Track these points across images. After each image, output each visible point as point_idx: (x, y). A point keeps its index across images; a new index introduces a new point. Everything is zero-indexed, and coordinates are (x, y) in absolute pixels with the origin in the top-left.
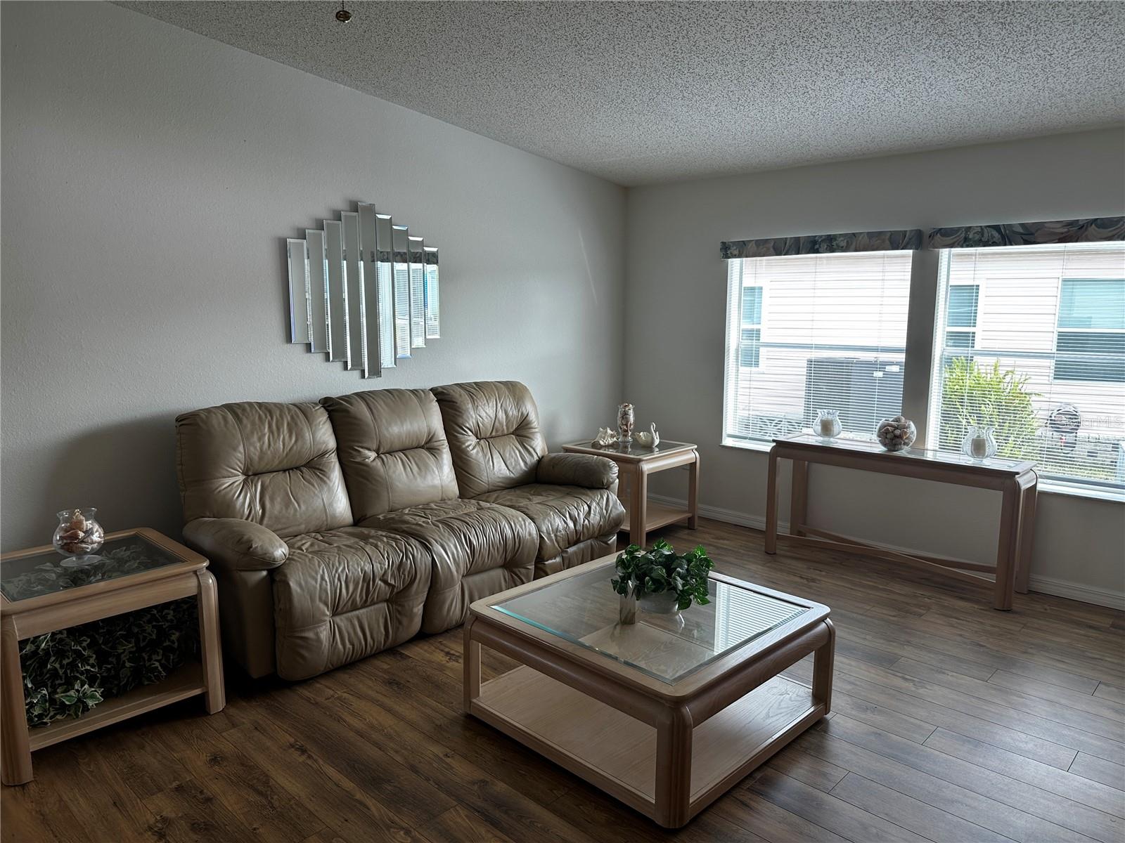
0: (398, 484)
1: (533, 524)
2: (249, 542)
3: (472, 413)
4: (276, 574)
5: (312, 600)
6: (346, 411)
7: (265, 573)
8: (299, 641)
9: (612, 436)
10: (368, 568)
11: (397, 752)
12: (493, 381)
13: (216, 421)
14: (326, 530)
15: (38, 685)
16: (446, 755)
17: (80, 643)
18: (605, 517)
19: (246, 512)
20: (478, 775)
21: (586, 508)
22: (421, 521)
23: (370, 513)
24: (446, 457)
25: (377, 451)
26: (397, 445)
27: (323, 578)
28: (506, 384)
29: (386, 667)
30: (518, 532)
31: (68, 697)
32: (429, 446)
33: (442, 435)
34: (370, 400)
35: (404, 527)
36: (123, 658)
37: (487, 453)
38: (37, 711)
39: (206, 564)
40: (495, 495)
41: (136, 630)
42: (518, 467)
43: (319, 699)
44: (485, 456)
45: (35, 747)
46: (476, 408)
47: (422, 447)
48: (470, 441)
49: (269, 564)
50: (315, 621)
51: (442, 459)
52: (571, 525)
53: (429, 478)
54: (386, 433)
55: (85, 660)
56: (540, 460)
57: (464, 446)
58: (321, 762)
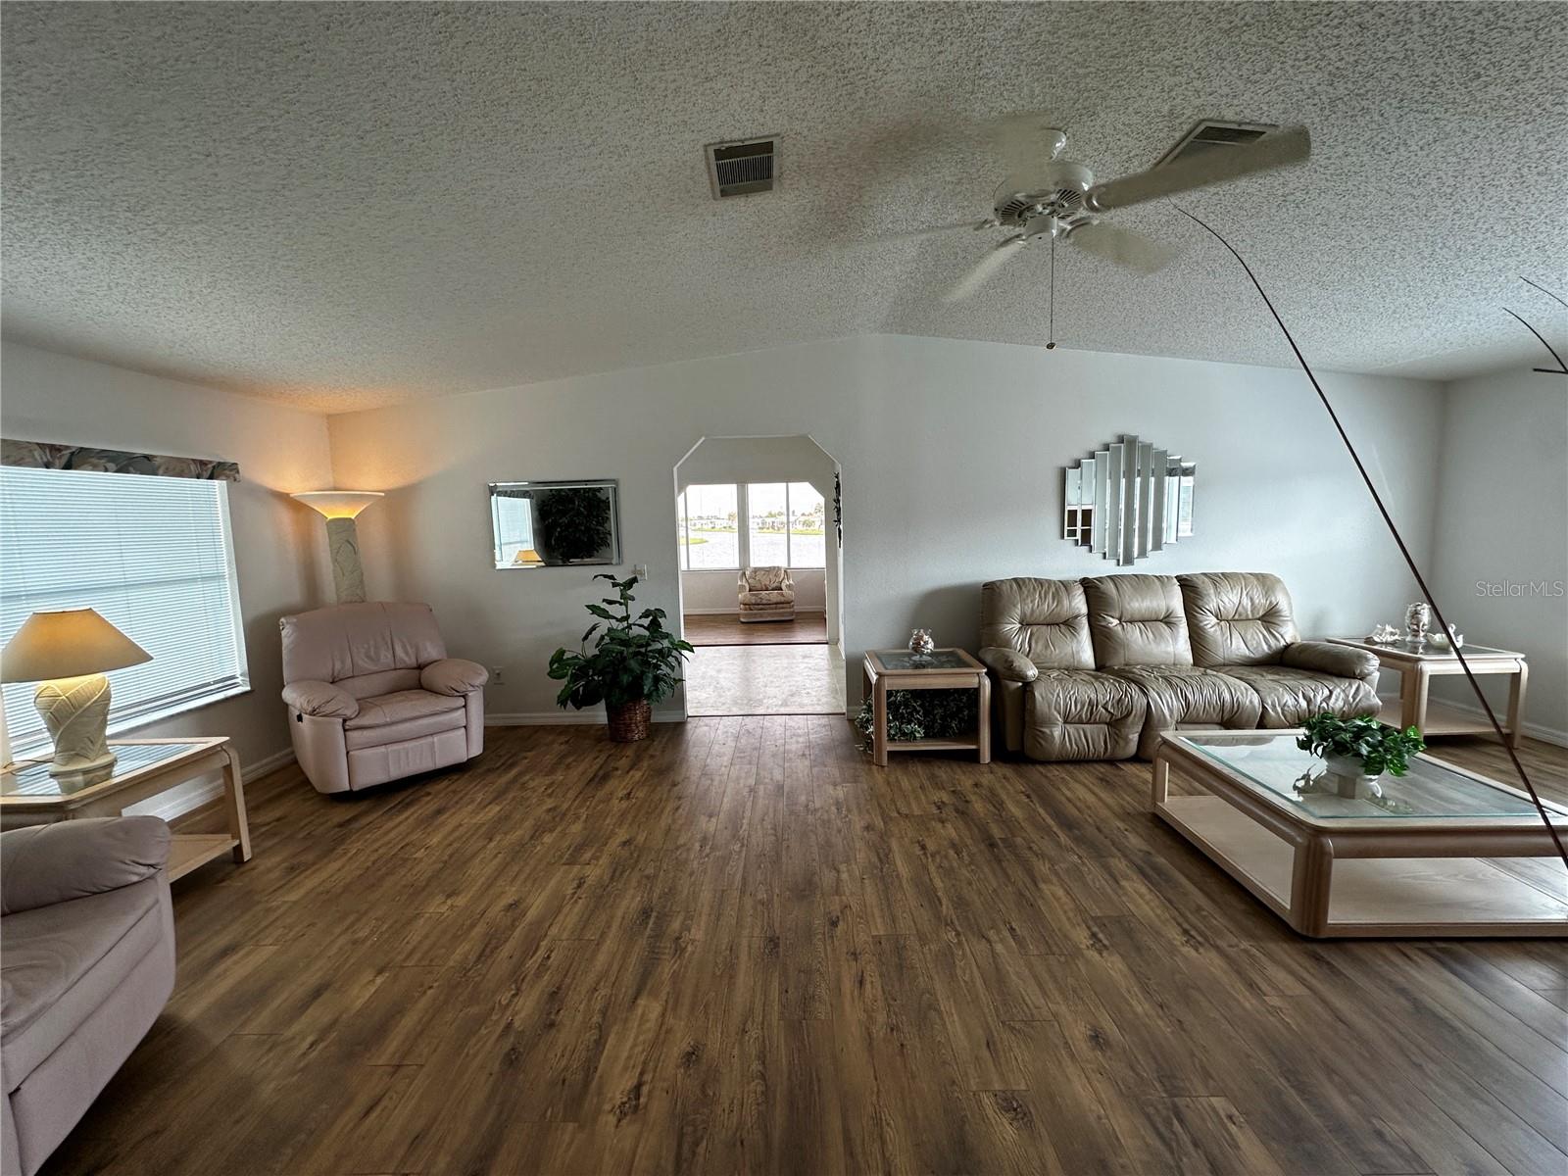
0: (1134, 645)
1: (1256, 695)
2: (1012, 662)
3: (1213, 597)
4: (1028, 686)
5: (1049, 707)
6: (1097, 588)
7: (1020, 684)
8: (1038, 733)
9: (1392, 634)
10: (1093, 696)
11: (1090, 816)
12: (1243, 572)
13: (1005, 588)
14: (1073, 670)
15: (895, 719)
16: (1126, 830)
17: (916, 702)
18: (1351, 705)
19: (1019, 648)
20: (1145, 847)
21: (1327, 692)
22: (1144, 673)
23: (1108, 664)
24: (1183, 630)
25: (1120, 619)
26: (1137, 617)
27: (1058, 695)
28: (1256, 576)
29: (1102, 770)
30: (1238, 699)
31: (907, 728)
32: (1168, 620)
33: (1180, 612)
34: (1117, 581)
35: (1130, 675)
36: (937, 717)
37: (1226, 632)
38: (893, 732)
39: (985, 670)
40: (1228, 668)
41: (945, 703)
42: (1260, 649)
43: (1049, 775)
44: (1223, 634)
45: (888, 749)
46: (1218, 593)
47: (1161, 621)
48: (1209, 622)
49: (1023, 678)
50: (1052, 723)
51: (1178, 632)
52: (1304, 704)
53: (1163, 645)
54: (1128, 607)
55: (918, 713)
56: (1287, 646)
57: (1202, 624)
58: (1038, 805)
